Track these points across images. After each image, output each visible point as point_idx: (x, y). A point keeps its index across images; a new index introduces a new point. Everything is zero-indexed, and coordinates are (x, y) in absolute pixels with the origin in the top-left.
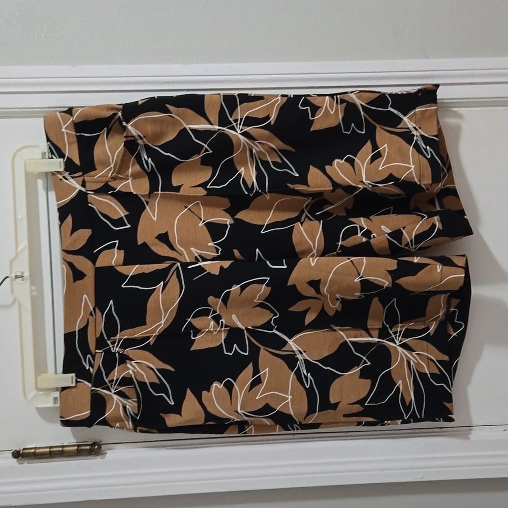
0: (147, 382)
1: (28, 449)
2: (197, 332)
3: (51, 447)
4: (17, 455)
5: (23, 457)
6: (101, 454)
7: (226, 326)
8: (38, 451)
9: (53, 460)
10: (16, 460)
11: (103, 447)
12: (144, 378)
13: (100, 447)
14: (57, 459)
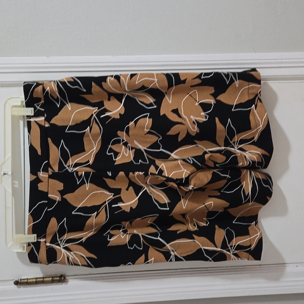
1: (23, 279)
3: (36, 278)
4: (17, 283)
5: (20, 284)
6: (66, 282)
8: (29, 281)
9: (38, 285)
10: (16, 286)
11: (67, 278)
13: (65, 278)
14: (40, 285)
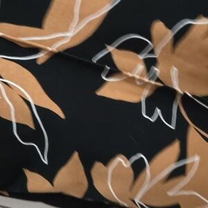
0: (14, 121)
2: (115, 71)
7: (158, 80)
12: (10, 115)
